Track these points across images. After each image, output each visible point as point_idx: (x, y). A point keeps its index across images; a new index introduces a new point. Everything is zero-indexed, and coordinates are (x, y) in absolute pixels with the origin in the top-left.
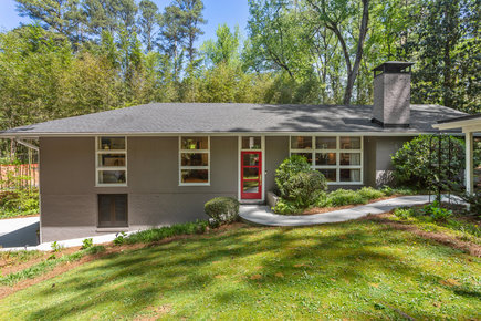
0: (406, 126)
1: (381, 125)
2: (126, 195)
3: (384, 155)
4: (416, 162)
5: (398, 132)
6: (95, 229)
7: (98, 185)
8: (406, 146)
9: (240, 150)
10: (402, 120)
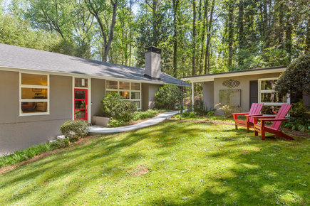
0: (159, 79)
1: (150, 78)
3: (152, 93)
4: (167, 97)
5: (157, 82)
8: (162, 89)
9: (74, 87)
10: (158, 77)
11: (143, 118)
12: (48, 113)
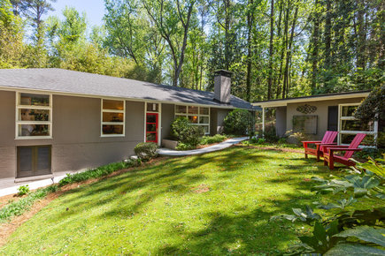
0: (229, 104)
1: (219, 102)
2: (51, 146)
3: (222, 118)
4: (236, 122)
5: (226, 107)
6: (13, 179)
7: (17, 137)
8: (231, 114)
9: (146, 112)
10: (227, 101)
11: (211, 142)
12: (123, 135)
